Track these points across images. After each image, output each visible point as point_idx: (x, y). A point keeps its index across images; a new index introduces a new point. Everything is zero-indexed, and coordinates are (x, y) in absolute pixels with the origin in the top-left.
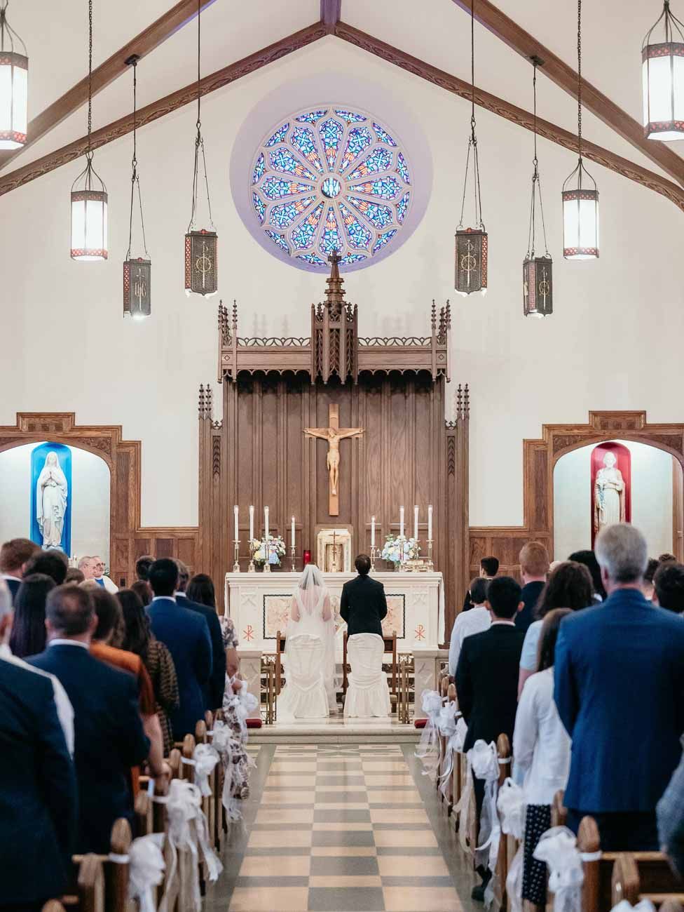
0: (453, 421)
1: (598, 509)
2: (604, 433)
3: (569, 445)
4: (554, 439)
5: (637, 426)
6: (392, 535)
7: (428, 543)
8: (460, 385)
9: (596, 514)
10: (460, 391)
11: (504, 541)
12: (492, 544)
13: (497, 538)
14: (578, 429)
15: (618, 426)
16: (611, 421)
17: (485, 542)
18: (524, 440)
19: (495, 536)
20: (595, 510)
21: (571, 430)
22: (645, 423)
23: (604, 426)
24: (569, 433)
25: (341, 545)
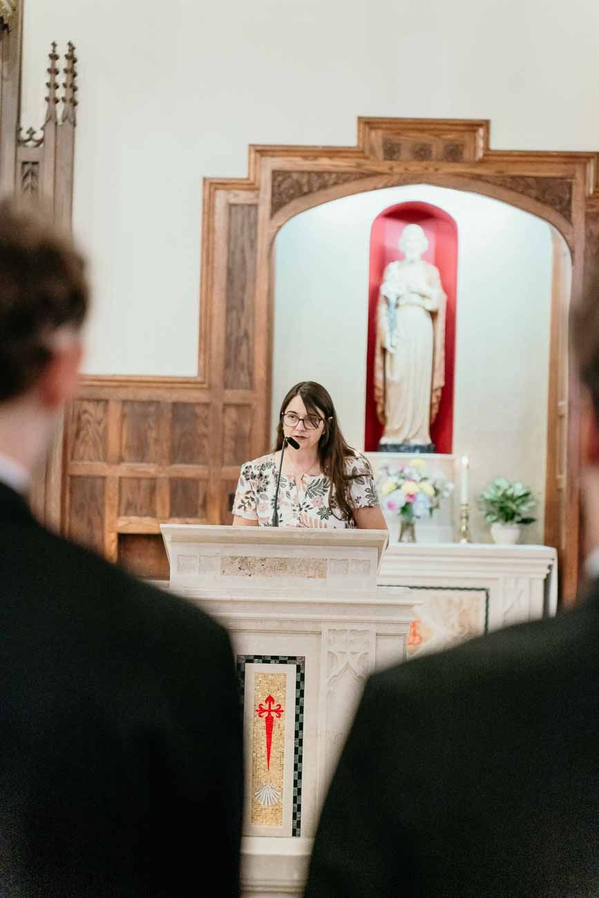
0: (37, 128)
1: (384, 351)
2: (391, 168)
3: (310, 192)
4: (274, 179)
5: (467, 155)
8: (54, 45)
9: (378, 360)
10: (54, 57)
11: (152, 409)
12: (123, 416)
13: (132, 402)
14: (331, 158)
15: (422, 153)
16: (408, 141)
17: (106, 411)
18: (205, 179)
19: (131, 397)
20: (378, 351)
21: (316, 158)
22: (487, 148)
23: (391, 152)
24: (308, 165)
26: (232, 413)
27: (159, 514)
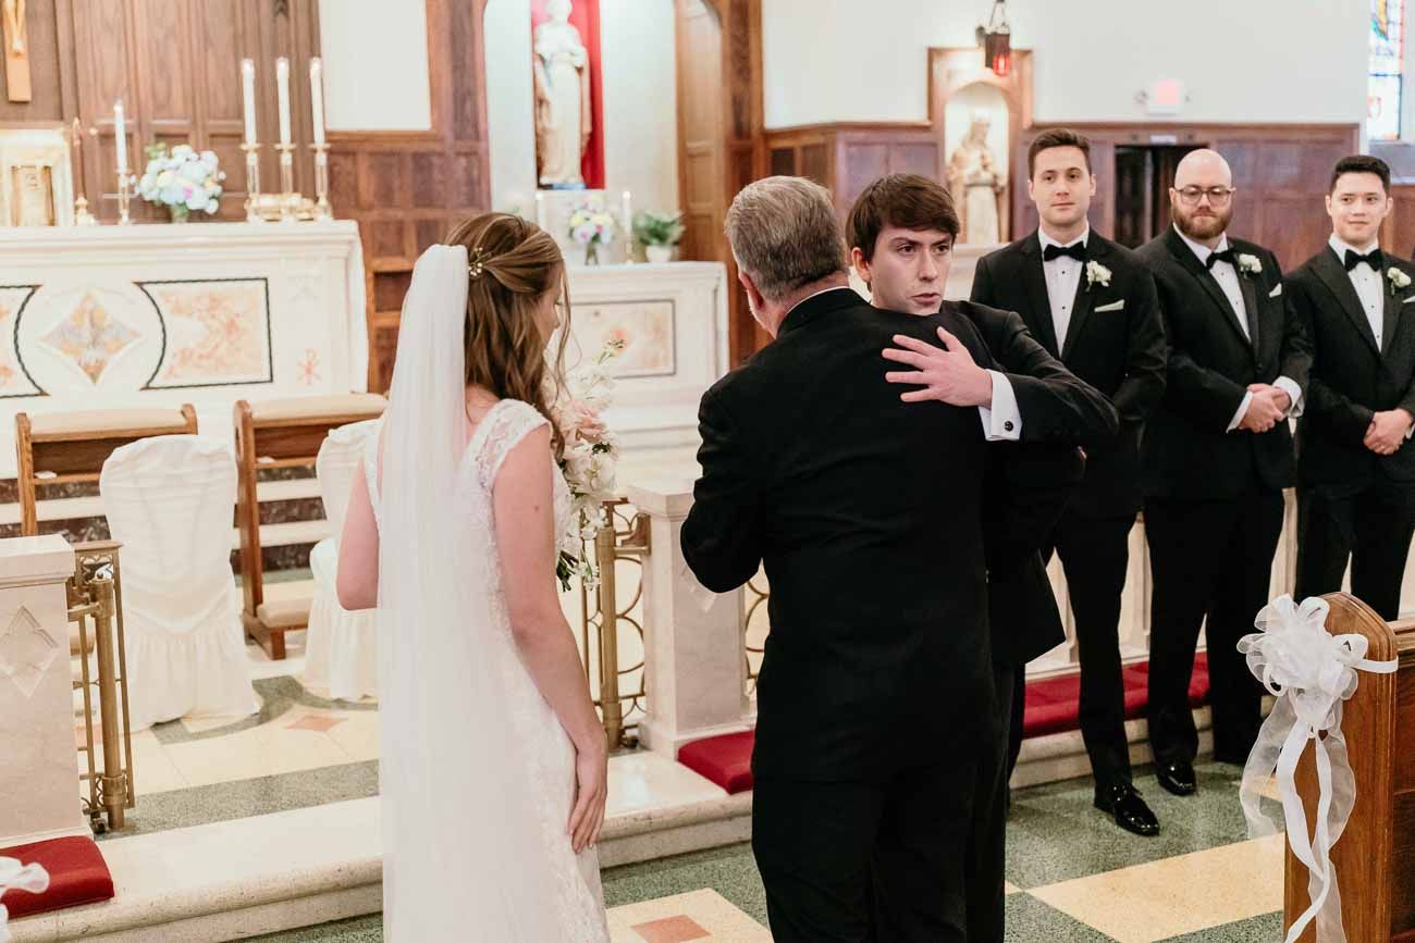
1: (541, 102)
6: (162, 145)
7: (315, 151)
11: (394, 160)
12: (371, 166)
13: (378, 153)
17: (355, 163)
19: (376, 149)
25: (47, 168)
26: (463, 161)
27: (408, 253)
